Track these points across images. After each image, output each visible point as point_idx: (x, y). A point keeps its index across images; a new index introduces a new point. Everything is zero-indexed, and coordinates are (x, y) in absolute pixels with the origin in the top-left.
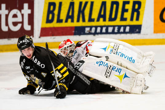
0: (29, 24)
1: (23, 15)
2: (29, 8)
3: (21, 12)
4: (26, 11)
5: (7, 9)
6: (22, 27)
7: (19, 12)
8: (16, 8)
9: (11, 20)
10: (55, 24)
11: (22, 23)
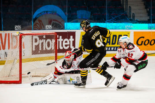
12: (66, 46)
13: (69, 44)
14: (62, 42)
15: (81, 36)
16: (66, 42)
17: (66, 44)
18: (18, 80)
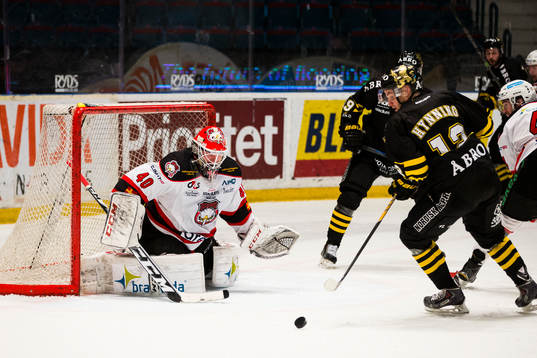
0: (274, 154)
1: (263, 137)
2: (275, 124)
3: (259, 131)
4: (269, 129)
5: (233, 125)
6: (262, 158)
7: (255, 130)
8: (250, 124)
9: (241, 145)
10: (321, 154)
11: (262, 151)
12: (248, 153)
13: (259, 146)
14: (234, 138)
15: (306, 115)
16: (249, 138)
17: (249, 145)
18: (66, 281)
